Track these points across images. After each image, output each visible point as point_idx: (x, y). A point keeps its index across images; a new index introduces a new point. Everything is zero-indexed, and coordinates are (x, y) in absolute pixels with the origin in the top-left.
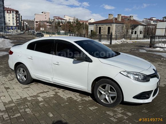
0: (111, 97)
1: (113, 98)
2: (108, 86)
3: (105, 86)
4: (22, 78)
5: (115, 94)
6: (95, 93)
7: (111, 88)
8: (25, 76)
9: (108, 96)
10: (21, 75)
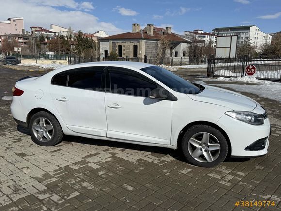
0: (211, 152)
1: (214, 153)
2: (206, 135)
3: (202, 135)
4: (44, 135)
5: (217, 147)
6: (183, 147)
7: (211, 138)
8: (50, 132)
9: (206, 151)
10: (42, 130)
